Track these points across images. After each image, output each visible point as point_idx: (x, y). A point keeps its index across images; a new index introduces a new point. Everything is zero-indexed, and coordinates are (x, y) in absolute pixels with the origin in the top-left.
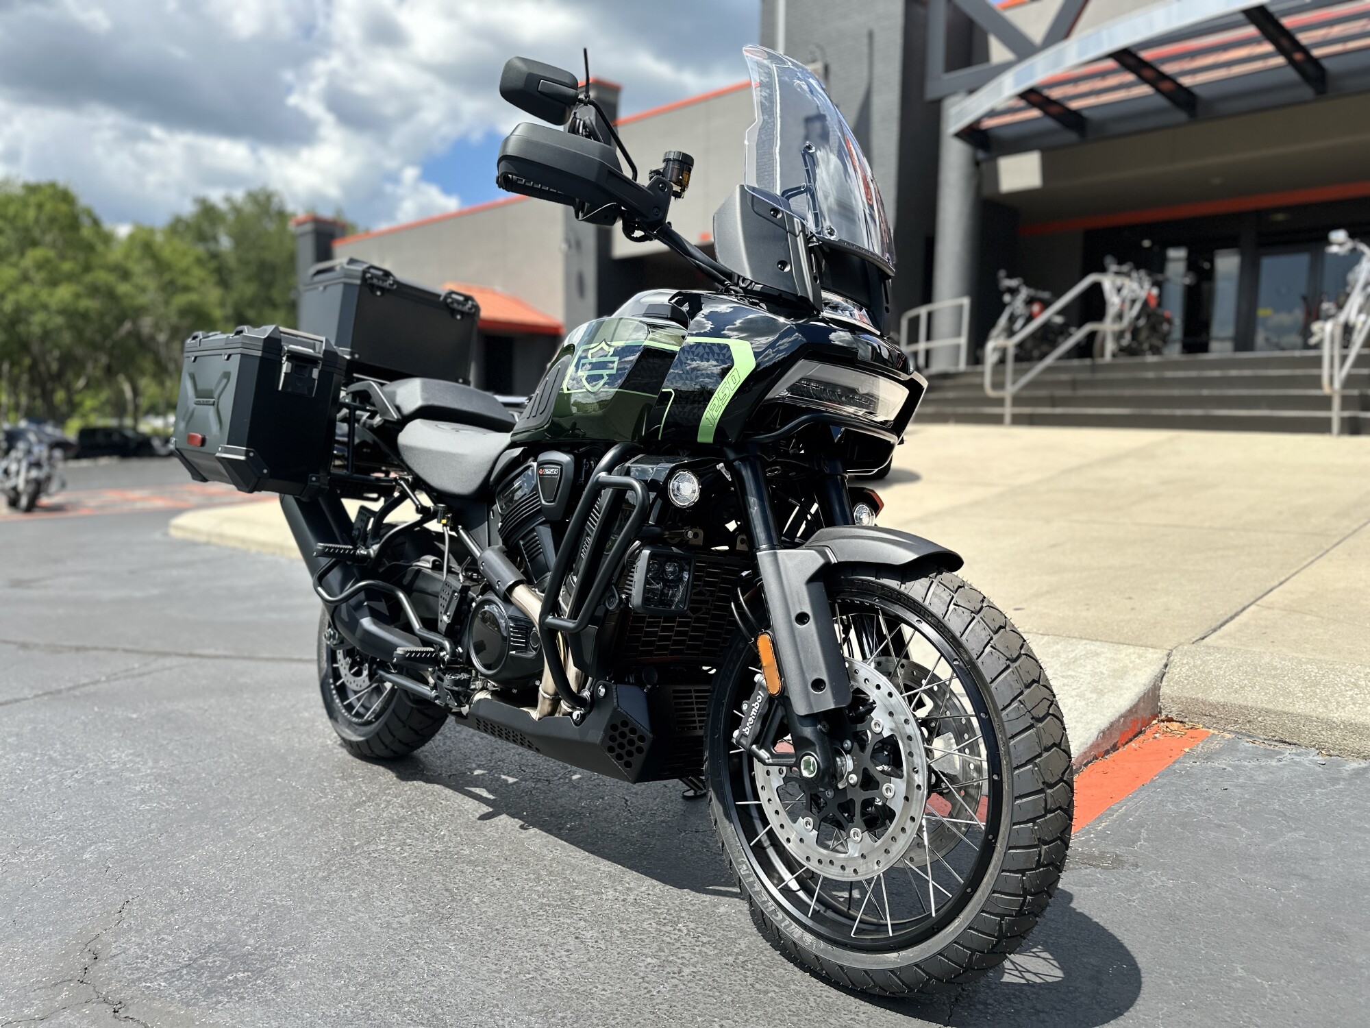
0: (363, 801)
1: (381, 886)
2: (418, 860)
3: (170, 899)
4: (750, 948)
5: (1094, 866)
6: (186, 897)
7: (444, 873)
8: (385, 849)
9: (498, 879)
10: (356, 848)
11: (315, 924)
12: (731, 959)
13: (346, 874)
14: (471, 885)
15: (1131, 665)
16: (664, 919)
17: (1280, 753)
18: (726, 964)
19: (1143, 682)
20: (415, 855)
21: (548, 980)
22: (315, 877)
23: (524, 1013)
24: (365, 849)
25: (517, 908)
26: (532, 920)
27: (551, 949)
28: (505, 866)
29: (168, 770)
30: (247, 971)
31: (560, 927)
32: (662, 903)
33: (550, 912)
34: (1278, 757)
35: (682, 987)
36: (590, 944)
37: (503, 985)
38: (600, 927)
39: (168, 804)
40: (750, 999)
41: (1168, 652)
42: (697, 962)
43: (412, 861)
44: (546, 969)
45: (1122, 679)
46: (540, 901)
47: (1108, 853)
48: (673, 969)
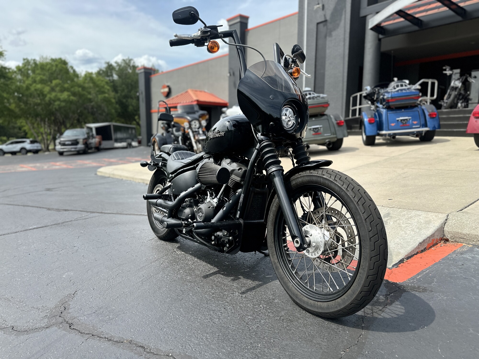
0: (155, 261)
1: (159, 289)
2: (172, 281)
3: (90, 290)
4: (285, 315)
5: (415, 291)
6: (95, 290)
7: (181, 285)
8: (162, 277)
9: (199, 288)
10: (151, 276)
12: (278, 318)
13: (148, 285)
14: (190, 289)
15: (433, 219)
16: (255, 303)
18: (276, 320)
19: (437, 225)
20: (171, 279)
21: (214, 322)
22: (137, 285)
23: (205, 333)
24: (154, 276)
25: (205, 298)
26: (209, 302)
27: (215, 312)
28: (201, 283)
31: (219, 304)
32: (255, 298)
33: (216, 299)
35: (260, 327)
36: (229, 311)
37: (198, 324)
38: (233, 305)
39: (91, 260)
40: (285, 332)
41: (447, 215)
42: (266, 319)
43: (170, 281)
44: (213, 319)
45: (429, 224)
46: (212, 295)
47: (421, 286)
48: (258, 320)
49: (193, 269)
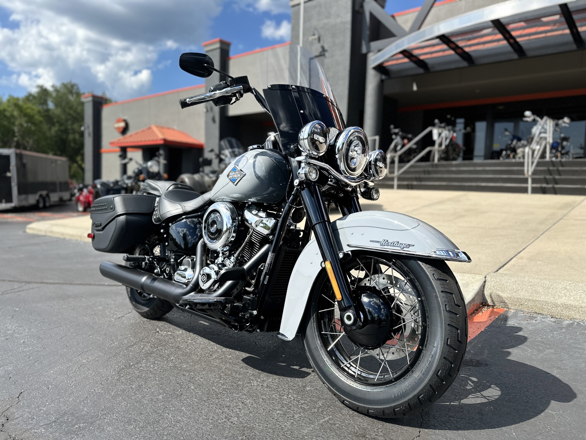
0: (132, 345)
1: (145, 383)
2: (162, 370)
3: (43, 391)
4: (323, 405)
5: (469, 365)
6: (50, 390)
7: (175, 376)
8: (146, 366)
9: (201, 378)
10: (132, 366)
11: (116, 401)
12: (316, 410)
13: (128, 378)
14: (189, 381)
15: (470, 282)
17: (536, 318)
18: (314, 412)
19: (476, 288)
20: (160, 368)
21: (232, 422)
22: (113, 379)
24: (136, 366)
25: (212, 390)
26: (220, 396)
27: (231, 408)
28: (204, 372)
29: (35, 333)
30: (85, 423)
31: (234, 398)
32: (280, 386)
33: (228, 392)
34: (535, 319)
35: (295, 423)
36: (249, 406)
37: (211, 426)
38: (253, 397)
39: (37, 348)
41: (485, 276)
42: (300, 412)
43: (159, 371)
44: (230, 417)
45: (467, 287)
46: (223, 387)
48: (290, 415)
49: (188, 354)
